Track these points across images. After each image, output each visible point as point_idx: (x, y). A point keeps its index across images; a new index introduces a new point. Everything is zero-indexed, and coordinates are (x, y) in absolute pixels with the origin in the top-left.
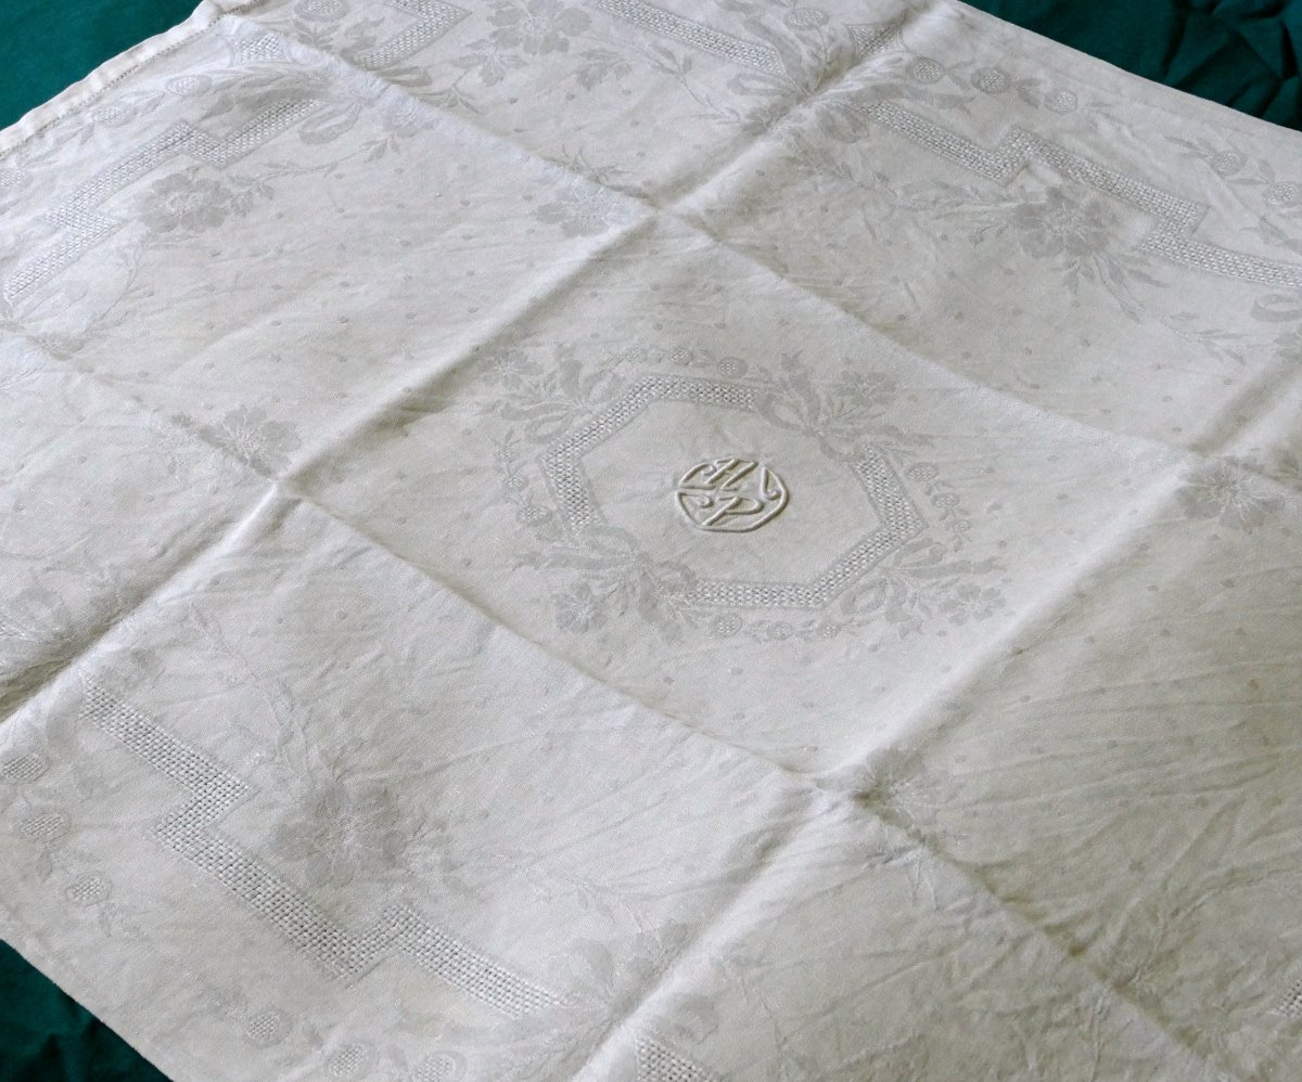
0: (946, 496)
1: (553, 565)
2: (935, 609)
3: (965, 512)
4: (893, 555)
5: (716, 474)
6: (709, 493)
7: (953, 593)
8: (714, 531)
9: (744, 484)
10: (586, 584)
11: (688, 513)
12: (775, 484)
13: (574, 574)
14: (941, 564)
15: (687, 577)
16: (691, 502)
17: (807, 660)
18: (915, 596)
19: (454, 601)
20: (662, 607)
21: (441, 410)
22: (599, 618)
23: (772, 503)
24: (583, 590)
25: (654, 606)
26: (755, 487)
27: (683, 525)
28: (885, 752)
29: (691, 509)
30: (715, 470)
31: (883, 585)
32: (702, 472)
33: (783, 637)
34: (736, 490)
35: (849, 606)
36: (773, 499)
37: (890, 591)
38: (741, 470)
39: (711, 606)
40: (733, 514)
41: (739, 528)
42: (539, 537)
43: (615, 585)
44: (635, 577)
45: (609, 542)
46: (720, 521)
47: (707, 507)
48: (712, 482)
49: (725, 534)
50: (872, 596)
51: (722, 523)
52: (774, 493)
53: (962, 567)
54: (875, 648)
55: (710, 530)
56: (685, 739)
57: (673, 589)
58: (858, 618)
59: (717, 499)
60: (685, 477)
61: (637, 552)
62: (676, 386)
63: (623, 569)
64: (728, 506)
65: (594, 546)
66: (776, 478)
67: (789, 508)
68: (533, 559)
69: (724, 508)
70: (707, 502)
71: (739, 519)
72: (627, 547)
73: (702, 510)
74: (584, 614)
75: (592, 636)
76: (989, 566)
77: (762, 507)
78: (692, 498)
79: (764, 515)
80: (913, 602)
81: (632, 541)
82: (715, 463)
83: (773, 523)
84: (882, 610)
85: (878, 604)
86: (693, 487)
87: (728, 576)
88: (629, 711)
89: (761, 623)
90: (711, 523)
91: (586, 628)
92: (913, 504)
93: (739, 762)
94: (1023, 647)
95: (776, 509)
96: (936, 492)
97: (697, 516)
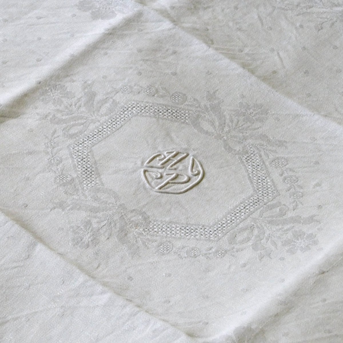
0: (291, 177)
1: (72, 209)
2: (279, 244)
3: (301, 187)
4: (259, 211)
5: (165, 160)
6: (161, 171)
7: (290, 235)
8: (162, 192)
9: (180, 166)
10: (90, 221)
11: (148, 182)
12: (197, 167)
13: (83, 215)
14: (284, 217)
15: (145, 219)
16: (150, 175)
17: (207, 270)
18: (269, 236)
19: (16, 228)
20: (130, 235)
21: (18, 117)
22: (95, 241)
23: (194, 177)
24: (88, 223)
25: (126, 235)
26: (186, 169)
27: (145, 189)
28: (244, 328)
29: (150, 179)
30: (165, 157)
31: (252, 228)
32: (158, 158)
33: (195, 256)
34: (175, 169)
35: (232, 240)
36: (196, 175)
37: (256, 232)
38: (179, 157)
39: (157, 236)
40: (172, 183)
41: (175, 192)
42: (66, 193)
43: (105, 222)
44: (116, 218)
45: (103, 196)
46: (166, 187)
47: (159, 178)
48: (162, 164)
49: (168, 195)
50: (245, 234)
51: (167, 188)
52: (196, 172)
53: (296, 220)
54: (244, 265)
55: (159, 192)
56: (135, 315)
57: (137, 225)
58: (237, 247)
59: (165, 174)
60: (148, 161)
61: (118, 203)
62: (147, 108)
63: (110, 212)
64: (170, 178)
65: (96, 199)
66: (198, 163)
67: (204, 180)
68: (61, 205)
69: (168, 180)
70: (159, 176)
71: (176, 186)
72: (113, 200)
73: (156, 180)
74: (87, 238)
75: (91, 251)
76: (311, 219)
77: (189, 180)
78: (151, 173)
79: (190, 185)
80: (268, 239)
81: (117, 197)
82: (165, 153)
83: (195, 189)
84: (250, 243)
85: (248, 239)
86: (152, 167)
87: (167, 219)
88: (106, 297)
89: (184, 247)
90: (160, 188)
91: (88, 246)
92: (272, 181)
93: (164, 330)
94: (325, 270)
95: (197, 181)
96: (285, 175)
97: (153, 184)
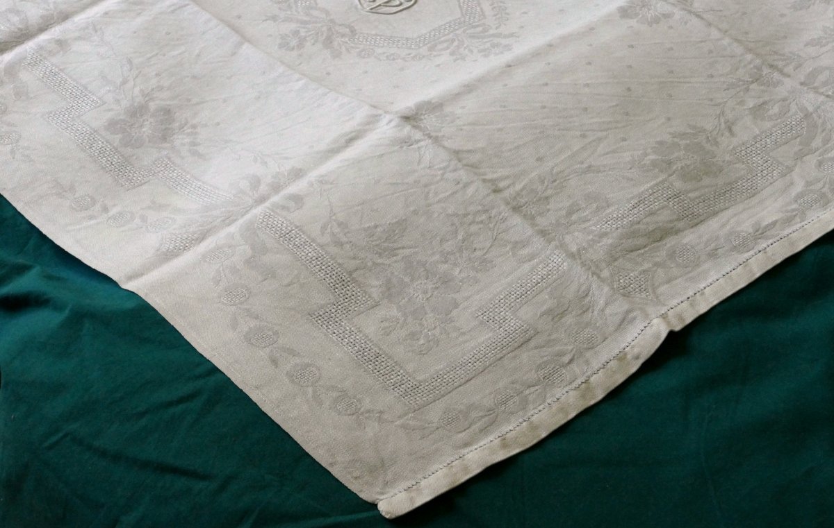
0: (501, 7)
1: (283, 21)
2: (475, 51)
3: (508, 14)
4: (462, 29)
7: (488, 45)
8: (372, 12)
10: (299, 31)
11: (361, 4)
13: (293, 26)
14: (486, 34)
15: (352, 32)
17: (402, 69)
18: (467, 46)
19: (227, 29)
20: (335, 44)
22: (301, 45)
23: (406, 3)
24: (296, 33)
25: (331, 42)
27: (356, 8)
28: (425, 102)
29: (363, 2)
31: (453, 40)
33: (394, 59)
35: (431, 49)
36: (408, 1)
37: (456, 43)
39: (361, 44)
40: (385, 6)
42: (280, 9)
43: (313, 32)
44: (325, 29)
45: (315, 13)
49: (377, 14)
50: (445, 45)
51: (377, 9)
53: (499, 35)
54: (439, 65)
55: (370, 12)
56: (326, 94)
57: (343, 36)
58: (435, 53)
61: (328, 18)
63: (319, 25)
64: (383, 2)
65: (307, 15)
67: (415, 6)
68: (274, 18)
69: (380, 3)
71: (388, 8)
72: (324, 16)
74: (294, 43)
75: (295, 53)
76: (512, 35)
77: (401, 4)
79: (401, 8)
80: (465, 48)
81: (327, 13)
83: (404, 12)
84: (448, 51)
85: (448, 48)
87: (373, 32)
88: (301, 83)
89: (384, 53)
90: (372, 9)
91: (293, 49)
92: (482, 9)
93: (350, 103)
94: (512, 64)
95: (408, 6)
96: (495, 5)
97: (365, 6)
